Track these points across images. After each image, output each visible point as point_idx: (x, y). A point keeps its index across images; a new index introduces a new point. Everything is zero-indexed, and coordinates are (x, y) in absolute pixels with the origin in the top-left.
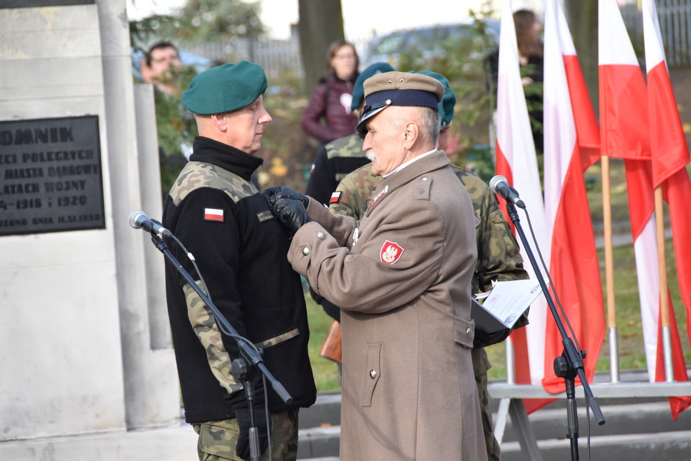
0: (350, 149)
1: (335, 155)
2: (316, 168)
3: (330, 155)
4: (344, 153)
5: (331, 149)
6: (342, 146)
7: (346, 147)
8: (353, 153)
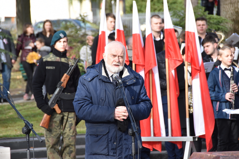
0: (51, 58)
1: (46, 60)
2: (39, 64)
3: (44, 60)
4: (49, 60)
5: (44, 58)
6: (48, 57)
7: (49, 58)
8: (52, 60)
